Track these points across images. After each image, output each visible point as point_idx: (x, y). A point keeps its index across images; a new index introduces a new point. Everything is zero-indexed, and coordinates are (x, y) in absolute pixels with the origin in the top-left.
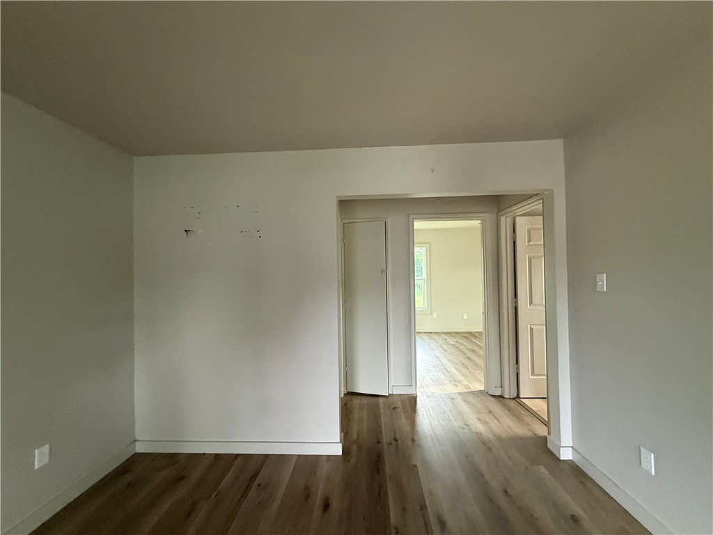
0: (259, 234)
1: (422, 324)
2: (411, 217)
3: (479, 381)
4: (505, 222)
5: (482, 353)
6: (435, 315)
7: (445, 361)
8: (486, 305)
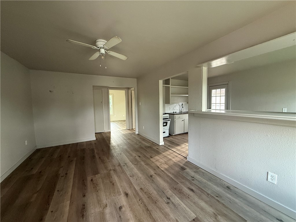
0: (73, 93)
1: (112, 119)
2: (108, 89)
3: (125, 128)
4: (130, 91)
5: (126, 125)
6: (115, 116)
7: (118, 126)
8: (126, 112)
